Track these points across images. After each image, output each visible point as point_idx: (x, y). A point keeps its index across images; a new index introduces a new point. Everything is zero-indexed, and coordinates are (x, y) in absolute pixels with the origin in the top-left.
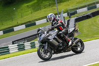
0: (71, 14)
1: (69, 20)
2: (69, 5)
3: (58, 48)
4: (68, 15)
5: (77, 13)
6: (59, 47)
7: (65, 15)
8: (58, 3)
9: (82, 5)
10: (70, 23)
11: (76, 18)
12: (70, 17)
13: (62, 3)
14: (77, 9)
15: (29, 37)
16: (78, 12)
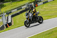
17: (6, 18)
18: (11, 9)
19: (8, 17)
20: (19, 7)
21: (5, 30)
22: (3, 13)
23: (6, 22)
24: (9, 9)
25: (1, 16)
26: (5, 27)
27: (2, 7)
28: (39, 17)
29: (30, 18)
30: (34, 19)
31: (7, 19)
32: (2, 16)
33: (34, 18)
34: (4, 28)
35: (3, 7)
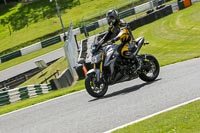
0: (87, 30)
4: (82, 31)
5: (98, 26)
8: (61, 10)
12: (87, 35)
15: (11, 79)
16: (100, 24)
17: (81, 46)
18: (97, 14)
19: (85, 42)
20: (124, 8)
21: (76, 88)
22: (68, 29)
23: (79, 59)
24: (88, 15)
25: (62, 37)
26: (76, 77)
27: (66, 8)
28: (142, 57)
29: (106, 64)
30: (122, 68)
31: (81, 49)
32: (65, 38)
33: (124, 64)
34: (72, 80)
35: (70, 7)
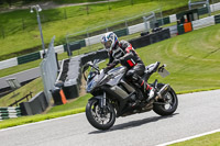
0: (71, 48)
1: (68, 61)
2: (67, 28)
3: (127, 105)
4: (66, 49)
5: (84, 45)
6: (129, 102)
7: (60, 49)
8: (42, 23)
9: (97, 28)
10: (70, 67)
11: (83, 56)
12: (70, 54)
13: (51, 24)
14: (86, 36)
16: (87, 43)
23: (58, 82)
26: (52, 101)
31: (61, 70)
32: (44, 55)
